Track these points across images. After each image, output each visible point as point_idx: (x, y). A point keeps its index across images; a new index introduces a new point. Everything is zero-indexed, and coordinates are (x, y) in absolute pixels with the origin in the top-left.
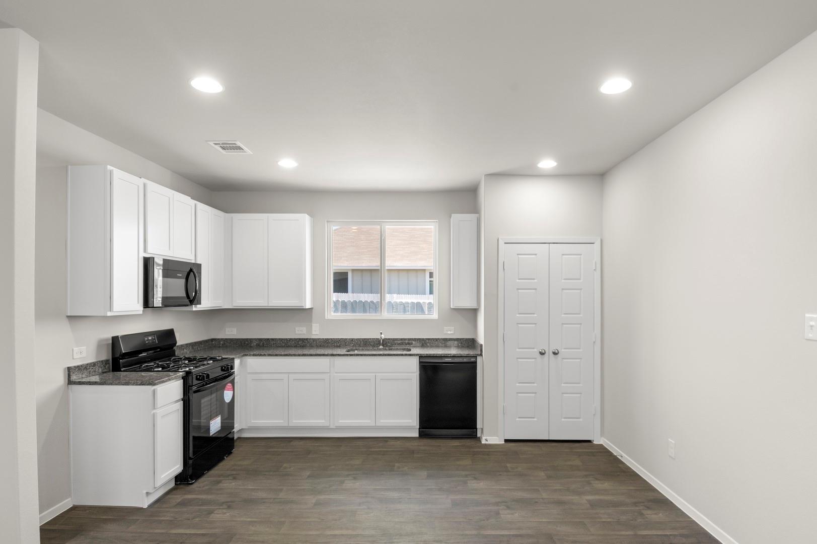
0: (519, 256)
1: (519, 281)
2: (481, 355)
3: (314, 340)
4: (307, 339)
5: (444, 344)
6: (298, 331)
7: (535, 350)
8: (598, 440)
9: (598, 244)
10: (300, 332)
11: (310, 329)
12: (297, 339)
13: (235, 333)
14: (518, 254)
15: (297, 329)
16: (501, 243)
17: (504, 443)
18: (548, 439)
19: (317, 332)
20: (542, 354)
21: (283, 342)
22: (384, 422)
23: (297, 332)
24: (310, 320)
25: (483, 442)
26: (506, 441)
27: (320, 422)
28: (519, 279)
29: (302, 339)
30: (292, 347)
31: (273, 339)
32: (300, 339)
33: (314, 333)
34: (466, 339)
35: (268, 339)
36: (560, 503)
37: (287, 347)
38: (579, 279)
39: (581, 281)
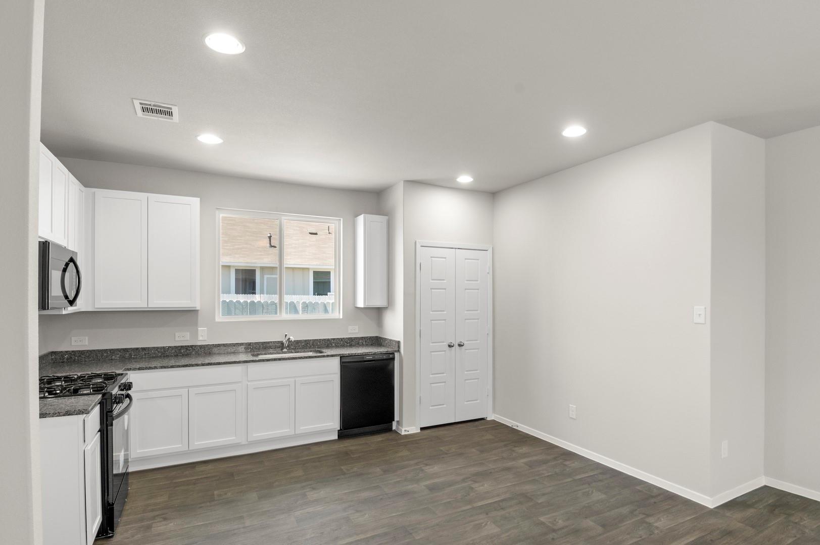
0: (433, 259)
1: (432, 281)
2: (399, 351)
3: (201, 347)
4: (192, 346)
5: (349, 343)
6: (181, 338)
7: (445, 343)
8: (491, 417)
9: (490, 250)
10: (182, 339)
11: (195, 334)
12: (179, 346)
13: (87, 344)
14: (431, 257)
15: (177, 334)
16: (418, 246)
17: (420, 431)
18: (454, 422)
19: (203, 337)
20: (450, 346)
21: (159, 352)
22: (303, 428)
23: (177, 339)
24: (195, 324)
25: (403, 433)
26: (422, 429)
27: (230, 439)
28: (432, 280)
29: (185, 346)
30: (171, 356)
31: (144, 349)
32: (182, 346)
33: (201, 338)
34: (370, 337)
35: (137, 349)
36: (508, 469)
37: (164, 356)
38: (477, 281)
39: (479, 282)
